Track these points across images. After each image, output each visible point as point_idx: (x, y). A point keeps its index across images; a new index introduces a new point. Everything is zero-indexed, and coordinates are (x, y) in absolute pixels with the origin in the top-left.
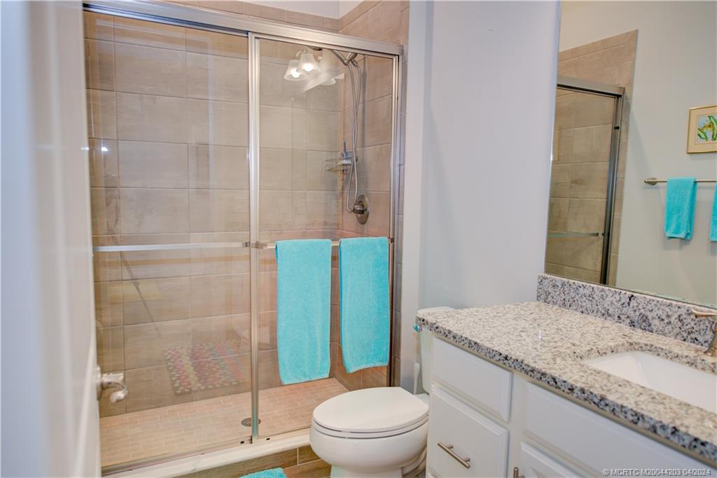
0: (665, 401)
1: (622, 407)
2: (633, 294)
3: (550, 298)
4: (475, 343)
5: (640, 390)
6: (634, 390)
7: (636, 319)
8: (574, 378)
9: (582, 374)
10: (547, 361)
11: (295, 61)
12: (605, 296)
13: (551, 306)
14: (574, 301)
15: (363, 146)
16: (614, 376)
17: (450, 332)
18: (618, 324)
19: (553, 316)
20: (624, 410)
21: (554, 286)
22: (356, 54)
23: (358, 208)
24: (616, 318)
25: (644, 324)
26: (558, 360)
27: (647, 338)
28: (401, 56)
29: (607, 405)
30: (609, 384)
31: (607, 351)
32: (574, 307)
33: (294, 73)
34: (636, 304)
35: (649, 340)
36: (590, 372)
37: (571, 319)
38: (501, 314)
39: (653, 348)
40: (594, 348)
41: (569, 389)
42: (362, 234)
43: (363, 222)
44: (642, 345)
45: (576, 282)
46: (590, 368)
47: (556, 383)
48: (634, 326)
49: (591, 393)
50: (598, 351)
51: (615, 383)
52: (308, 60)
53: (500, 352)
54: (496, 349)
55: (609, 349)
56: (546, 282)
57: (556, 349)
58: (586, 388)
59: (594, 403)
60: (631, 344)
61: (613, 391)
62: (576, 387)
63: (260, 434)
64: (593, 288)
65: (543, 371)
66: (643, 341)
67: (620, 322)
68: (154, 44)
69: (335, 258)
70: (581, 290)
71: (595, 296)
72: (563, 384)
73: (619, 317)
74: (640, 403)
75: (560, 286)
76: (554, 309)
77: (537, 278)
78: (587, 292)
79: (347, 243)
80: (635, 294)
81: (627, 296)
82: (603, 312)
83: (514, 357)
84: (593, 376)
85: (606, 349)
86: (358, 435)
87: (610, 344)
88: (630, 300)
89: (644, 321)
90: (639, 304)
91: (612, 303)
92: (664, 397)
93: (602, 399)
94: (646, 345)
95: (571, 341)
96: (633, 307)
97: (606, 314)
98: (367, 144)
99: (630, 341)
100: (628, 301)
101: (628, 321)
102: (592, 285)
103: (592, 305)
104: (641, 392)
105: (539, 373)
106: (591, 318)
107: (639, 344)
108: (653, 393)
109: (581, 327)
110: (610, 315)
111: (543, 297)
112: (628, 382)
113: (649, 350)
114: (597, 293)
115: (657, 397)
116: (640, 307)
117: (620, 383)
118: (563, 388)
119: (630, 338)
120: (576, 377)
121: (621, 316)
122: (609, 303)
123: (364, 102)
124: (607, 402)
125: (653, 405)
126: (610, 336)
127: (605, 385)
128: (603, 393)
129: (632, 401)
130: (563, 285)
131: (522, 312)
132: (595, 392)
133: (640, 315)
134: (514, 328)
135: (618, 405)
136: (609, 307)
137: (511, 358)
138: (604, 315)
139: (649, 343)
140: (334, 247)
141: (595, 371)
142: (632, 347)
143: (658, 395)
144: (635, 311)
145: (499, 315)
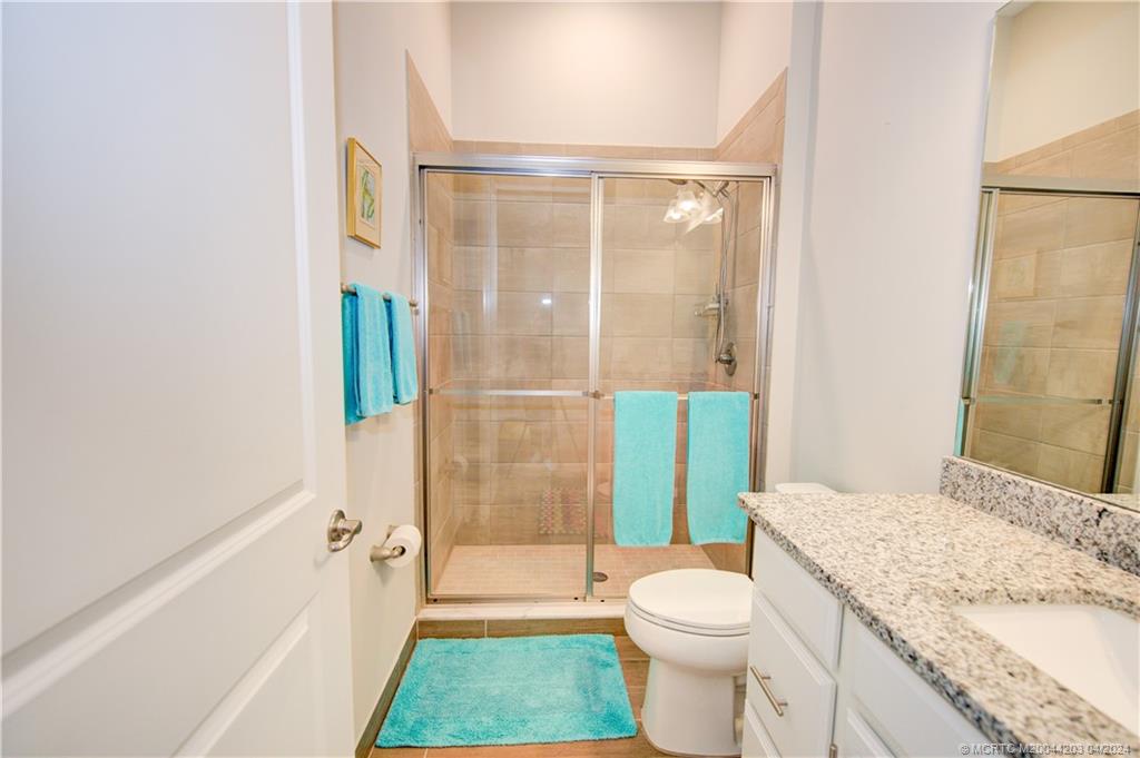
0: (1102, 733)
1: (994, 720)
2: (1106, 506)
3: (959, 494)
4: (795, 547)
5: (1053, 694)
6: (1038, 689)
7: (1111, 549)
8: (924, 639)
9: (945, 634)
10: (891, 598)
11: (674, 201)
12: (1052, 503)
13: (960, 504)
14: (999, 503)
15: (734, 287)
16: (1010, 652)
17: (768, 524)
18: (1075, 552)
19: (952, 523)
20: (997, 726)
21: (967, 476)
22: (727, 184)
23: (724, 357)
24: (1073, 541)
25: (1127, 561)
26: (914, 601)
27: (1125, 586)
28: (774, 177)
29: (968, 706)
30: (990, 666)
31: (1029, 598)
32: (998, 512)
33: (673, 215)
34: (1111, 525)
35: (1128, 593)
36: (963, 632)
37: (986, 531)
38: (864, 508)
39: (1134, 608)
40: (1000, 588)
41: (911, 656)
42: (729, 387)
43: (731, 374)
44: (1113, 599)
45: (1003, 474)
46: (970, 626)
47: (892, 639)
48: (1106, 560)
49: (944, 675)
50: (1009, 595)
51: (1005, 666)
52: (687, 198)
53: (823, 567)
54: (818, 562)
55: (1035, 594)
56: (954, 469)
57: (922, 579)
58: (936, 665)
59: (948, 694)
60: (1087, 593)
61: (990, 682)
62: (921, 657)
63: (595, 594)
64: (1031, 488)
65: (876, 613)
66: (1116, 592)
67: (1080, 550)
68: (524, 198)
69: (684, 413)
70: (1011, 487)
71: (1034, 500)
72: (902, 644)
73: (1077, 540)
74: (1037, 723)
75: (976, 478)
76: (961, 511)
77: (941, 461)
78: (1021, 493)
79: (696, 397)
80: (1110, 508)
81: (1094, 508)
82: (1049, 527)
83: (838, 580)
84: (965, 644)
85: (1028, 594)
86: (671, 624)
87: (1037, 586)
88: (1100, 516)
89: (1129, 556)
90: (1118, 525)
91: (1065, 516)
92: (1105, 722)
93: (960, 693)
94: (1121, 600)
95: (961, 569)
96: (1106, 529)
97: (1054, 532)
98: (737, 284)
99: (1085, 587)
100: (1096, 517)
101: (1095, 549)
102: (1031, 483)
103: (1029, 513)
104: (1052, 697)
105: (869, 614)
106: (1024, 535)
107: (1105, 595)
108: (1082, 707)
109: (994, 547)
110: (1060, 535)
111: (949, 489)
112: (1034, 669)
113: (1125, 610)
114: (1039, 496)
115: (1086, 719)
116: (1120, 531)
117: (1016, 670)
118: (901, 650)
119: (1088, 581)
120: (929, 638)
121: (1081, 539)
122: (1060, 515)
123: (736, 237)
124: (968, 701)
125: (1068, 734)
126: (1045, 571)
127: (980, 667)
128: (966, 682)
129: (1020, 714)
130: (981, 476)
131: (902, 509)
132: (951, 676)
133: (1119, 544)
134: (871, 532)
135: (986, 715)
136: (1060, 522)
137: (835, 581)
138: (1049, 532)
139: (1125, 597)
140: (680, 402)
141: (974, 632)
142: (1088, 597)
143: (1090, 713)
144: (1109, 536)
145: (861, 508)
